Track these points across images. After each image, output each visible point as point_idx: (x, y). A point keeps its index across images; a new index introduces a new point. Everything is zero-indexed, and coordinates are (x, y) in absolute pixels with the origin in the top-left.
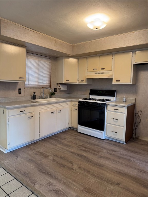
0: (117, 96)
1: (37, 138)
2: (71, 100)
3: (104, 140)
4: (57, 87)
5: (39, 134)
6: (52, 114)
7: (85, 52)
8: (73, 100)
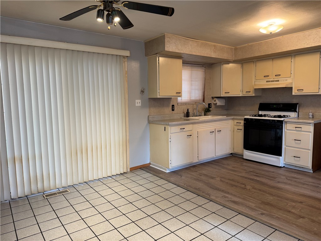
0: (300, 111)
1: (195, 160)
2: (232, 117)
3: (281, 167)
4: (213, 102)
5: (198, 157)
6: (211, 134)
7: (252, 56)
8: (236, 117)
